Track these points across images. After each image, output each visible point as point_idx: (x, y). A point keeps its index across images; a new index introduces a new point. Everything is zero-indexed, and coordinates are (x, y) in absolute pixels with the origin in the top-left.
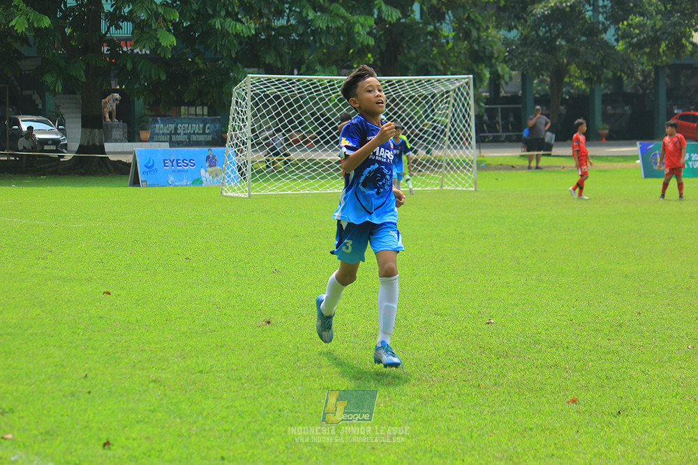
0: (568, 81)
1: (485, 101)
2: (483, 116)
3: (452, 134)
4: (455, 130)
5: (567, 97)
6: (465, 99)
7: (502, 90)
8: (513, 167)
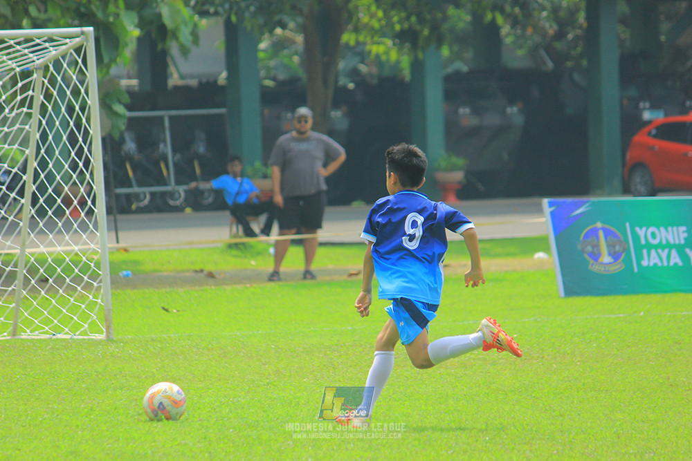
0: (352, 43)
1: (127, 99)
2: (122, 141)
3: (42, 189)
4: (50, 177)
5: (351, 86)
6: (76, 92)
7: (172, 69)
8: (211, 275)
